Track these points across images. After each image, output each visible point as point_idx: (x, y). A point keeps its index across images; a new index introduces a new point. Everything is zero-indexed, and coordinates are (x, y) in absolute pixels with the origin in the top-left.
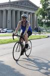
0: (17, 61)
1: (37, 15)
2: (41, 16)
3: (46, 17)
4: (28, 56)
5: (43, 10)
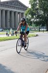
1: (26, 15)
3: (34, 16)
4: (26, 50)
5: (32, 10)
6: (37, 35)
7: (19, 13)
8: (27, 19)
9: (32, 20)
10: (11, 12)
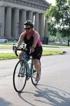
2: (53, 19)
5: (57, 9)
6: (64, 52)
7: (35, 13)
8: (49, 24)
10: (21, 11)
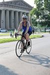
0: (19, 57)
1: (31, 15)
2: (35, 16)
3: (40, 17)
4: (28, 53)
6: (43, 36)
9: (37, 20)
10: (15, 12)
